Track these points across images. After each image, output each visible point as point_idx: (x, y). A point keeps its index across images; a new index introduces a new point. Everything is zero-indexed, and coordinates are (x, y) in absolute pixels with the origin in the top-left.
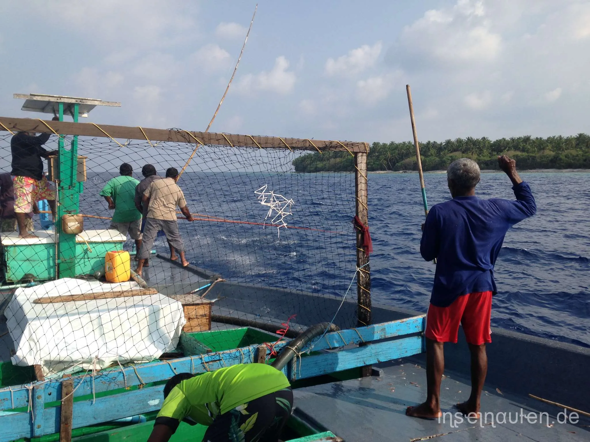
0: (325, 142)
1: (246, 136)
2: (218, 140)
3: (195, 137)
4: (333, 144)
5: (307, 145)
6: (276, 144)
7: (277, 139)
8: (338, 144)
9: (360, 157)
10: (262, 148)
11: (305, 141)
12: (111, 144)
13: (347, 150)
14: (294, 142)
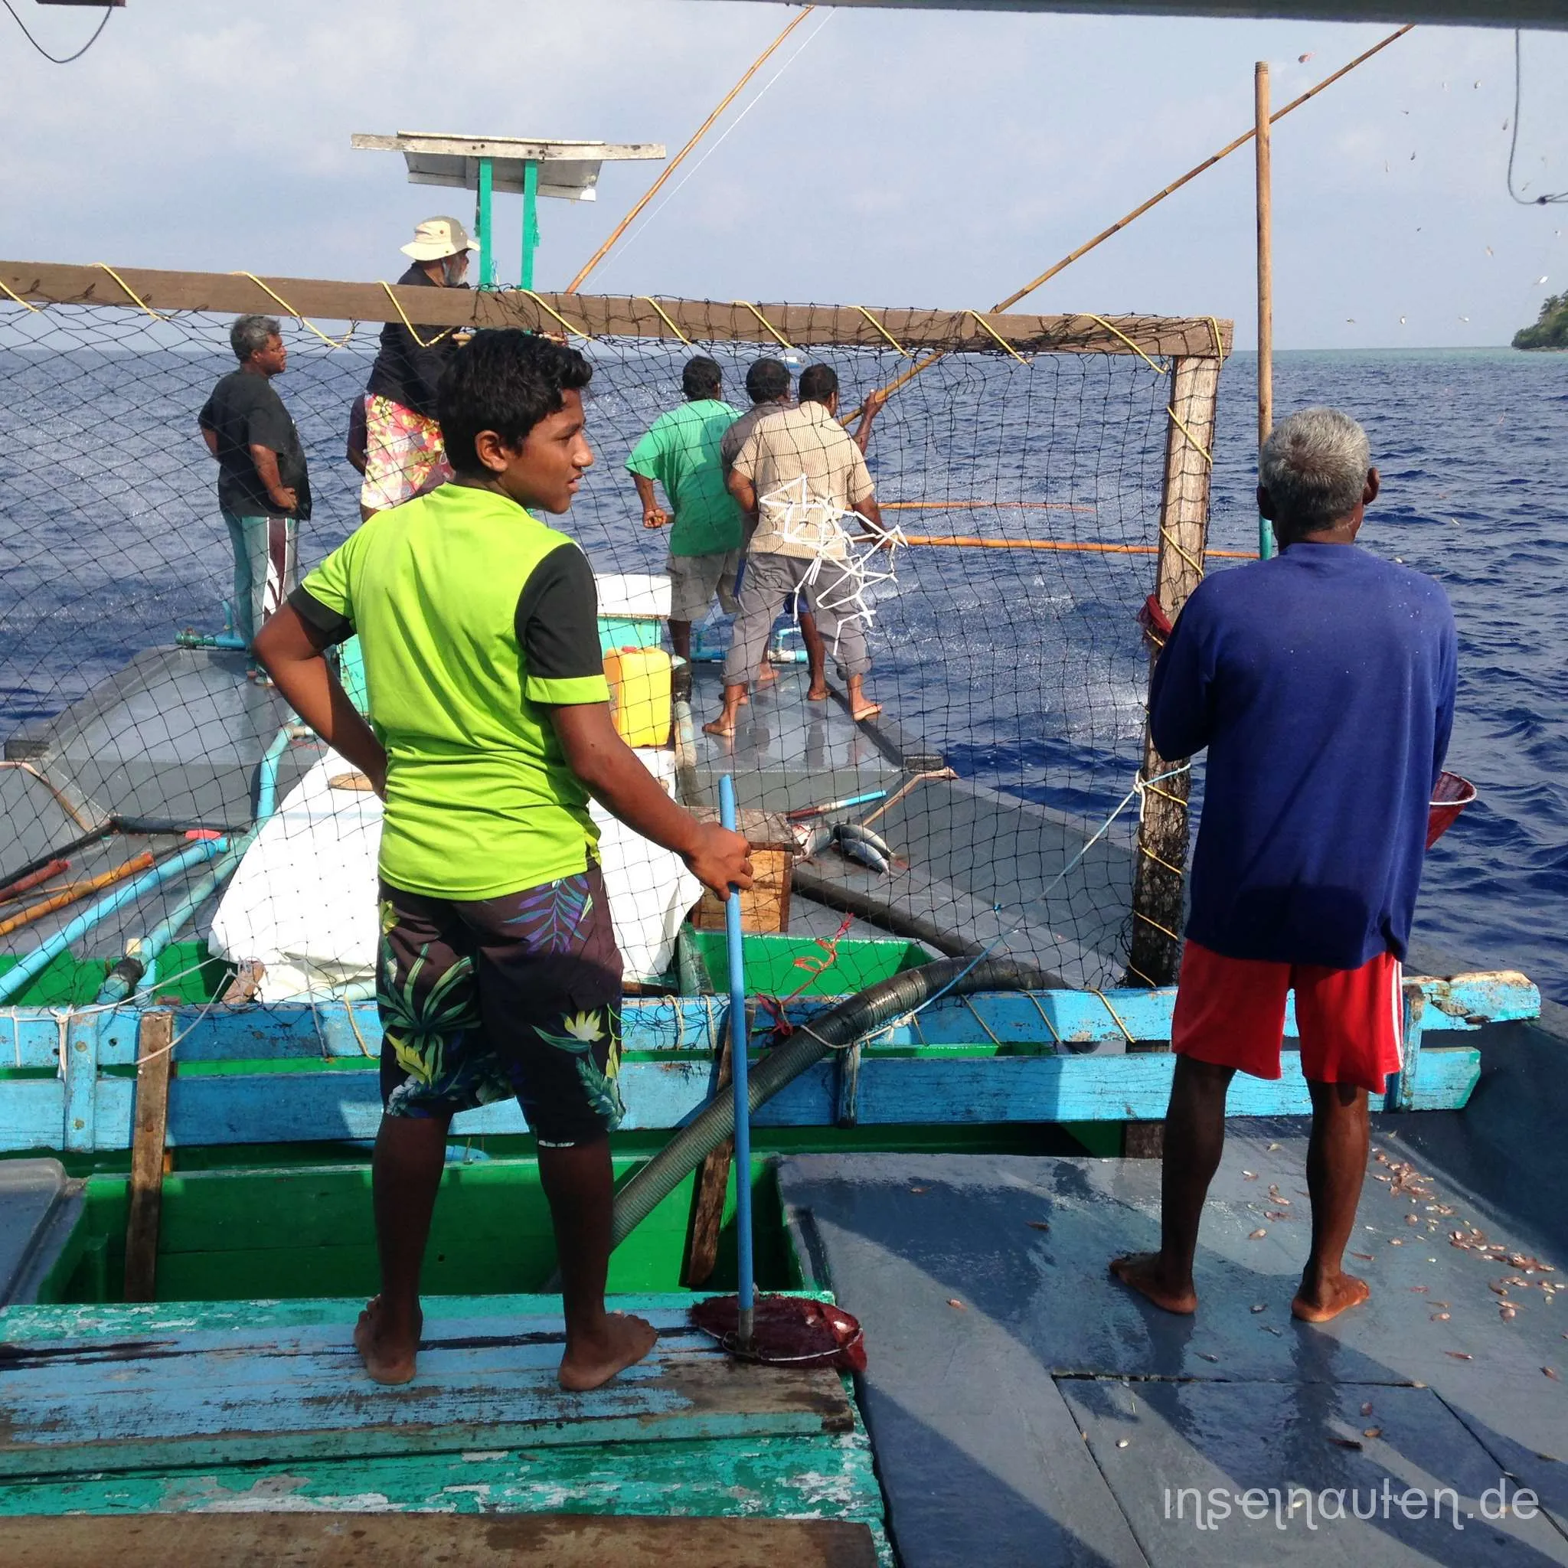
0: (1040, 319)
1: (734, 306)
2: (634, 321)
3: (559, 312)
4: (1076, 327)
5: (967, 334)
6: (846, 329)
7: (851, 312)
8: (1098, 328)
9: (1190, 375)
10: (796, 345)
11: (958, 319)
12: (300, 335)
13: (1131, 348)
14: (915, 322)
